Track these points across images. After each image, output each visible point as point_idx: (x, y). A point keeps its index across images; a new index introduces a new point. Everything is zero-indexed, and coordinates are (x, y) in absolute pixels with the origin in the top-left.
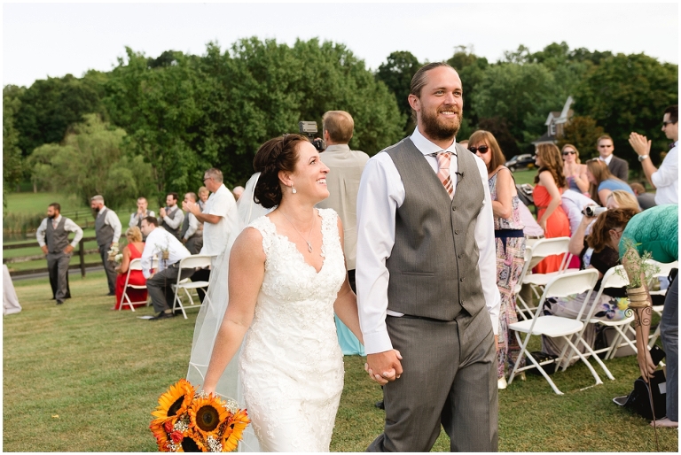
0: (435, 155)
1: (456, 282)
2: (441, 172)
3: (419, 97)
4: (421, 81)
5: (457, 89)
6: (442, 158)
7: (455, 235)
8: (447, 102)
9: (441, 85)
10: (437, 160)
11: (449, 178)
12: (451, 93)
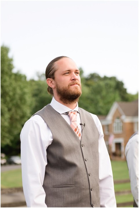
0: (67, 113)
1: (88, 191)
2: (73, 123)
3: (54, 78)
4: (53, 68)
5: (77, 70)
6: (72, 115)
7: (85, 162)
8: (73, 78)
9: (67, 69)
10: (69, 116)
11: (77, 127)
12: (73, 73)
